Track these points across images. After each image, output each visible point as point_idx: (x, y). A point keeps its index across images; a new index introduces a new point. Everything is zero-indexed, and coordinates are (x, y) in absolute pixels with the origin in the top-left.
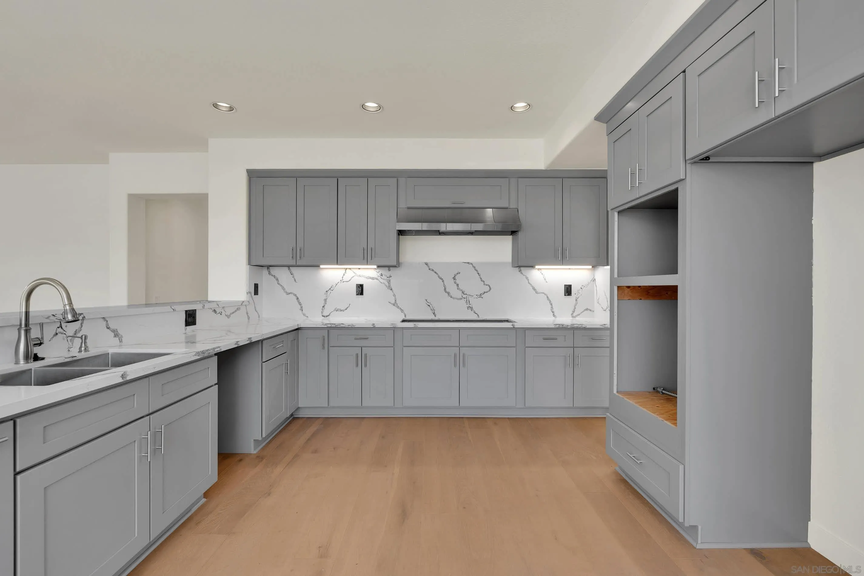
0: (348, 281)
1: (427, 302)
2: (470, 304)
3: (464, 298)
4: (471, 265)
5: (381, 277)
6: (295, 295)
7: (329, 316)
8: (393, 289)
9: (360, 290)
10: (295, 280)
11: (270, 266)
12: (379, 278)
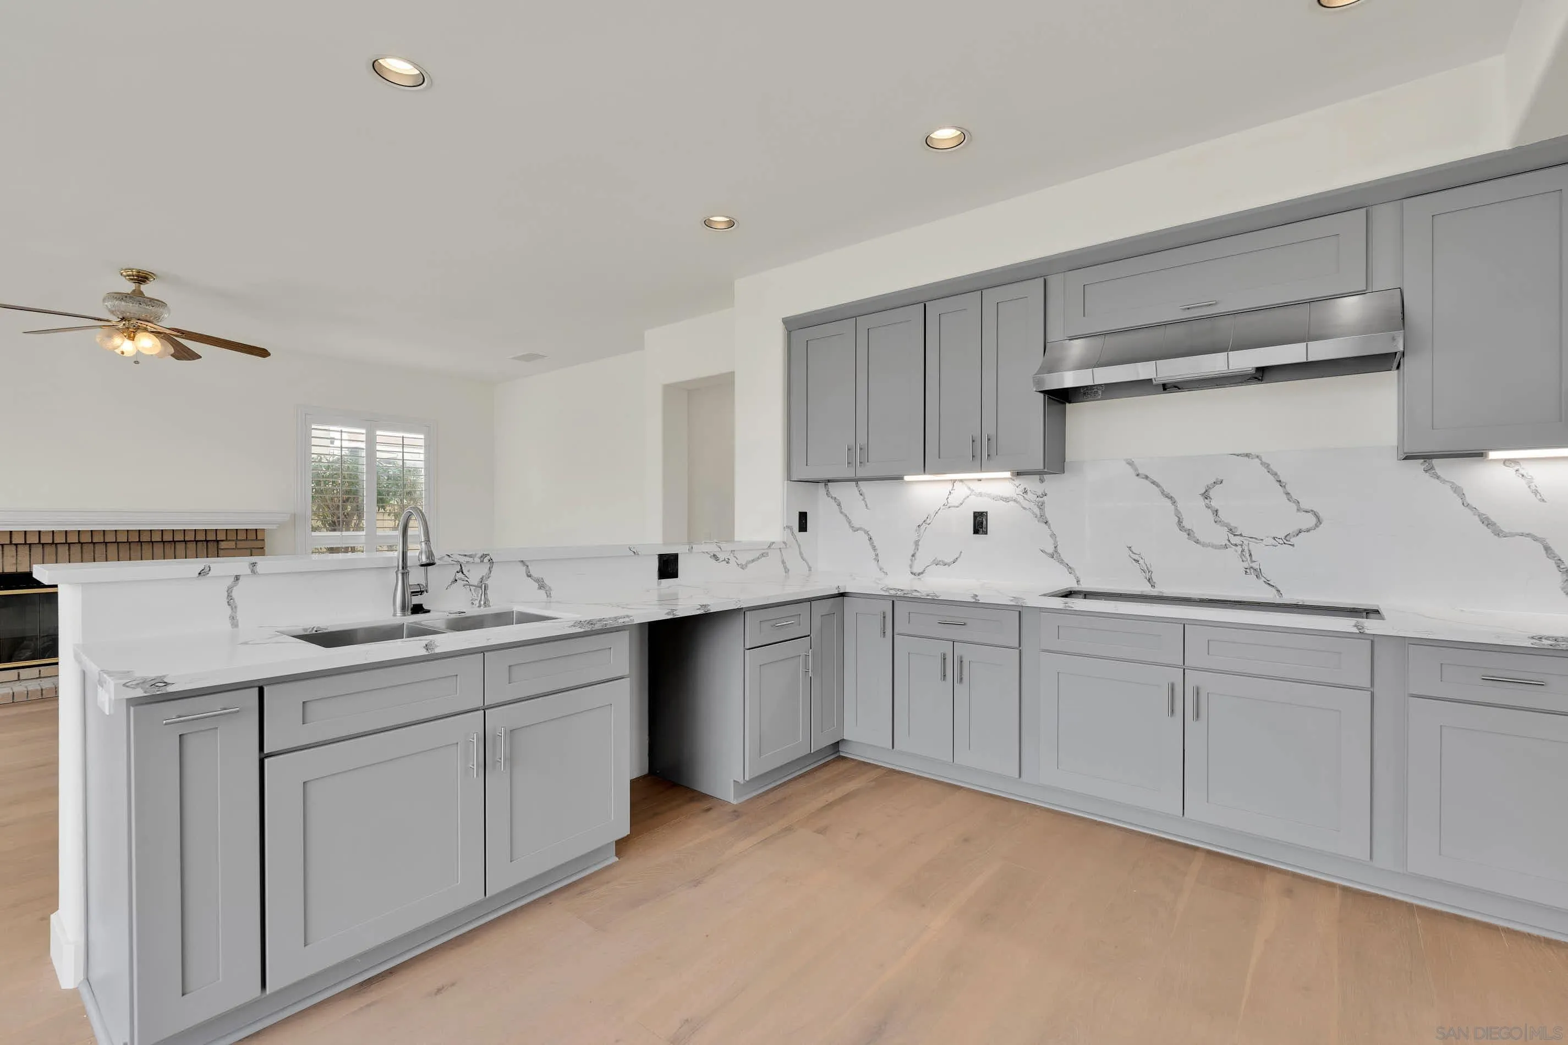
0: (957, 505)
1: (1132, 552)
2: (1254, 559)
3: (1236, 545)
4: (1257, 460)
5: (1025, 496)
6: (867, 533)
7: (922, 573)
8: (1049, 522)
9: (980, 524)
10: (866, 506)
11: (829, 481)
12: (1020, 499)
